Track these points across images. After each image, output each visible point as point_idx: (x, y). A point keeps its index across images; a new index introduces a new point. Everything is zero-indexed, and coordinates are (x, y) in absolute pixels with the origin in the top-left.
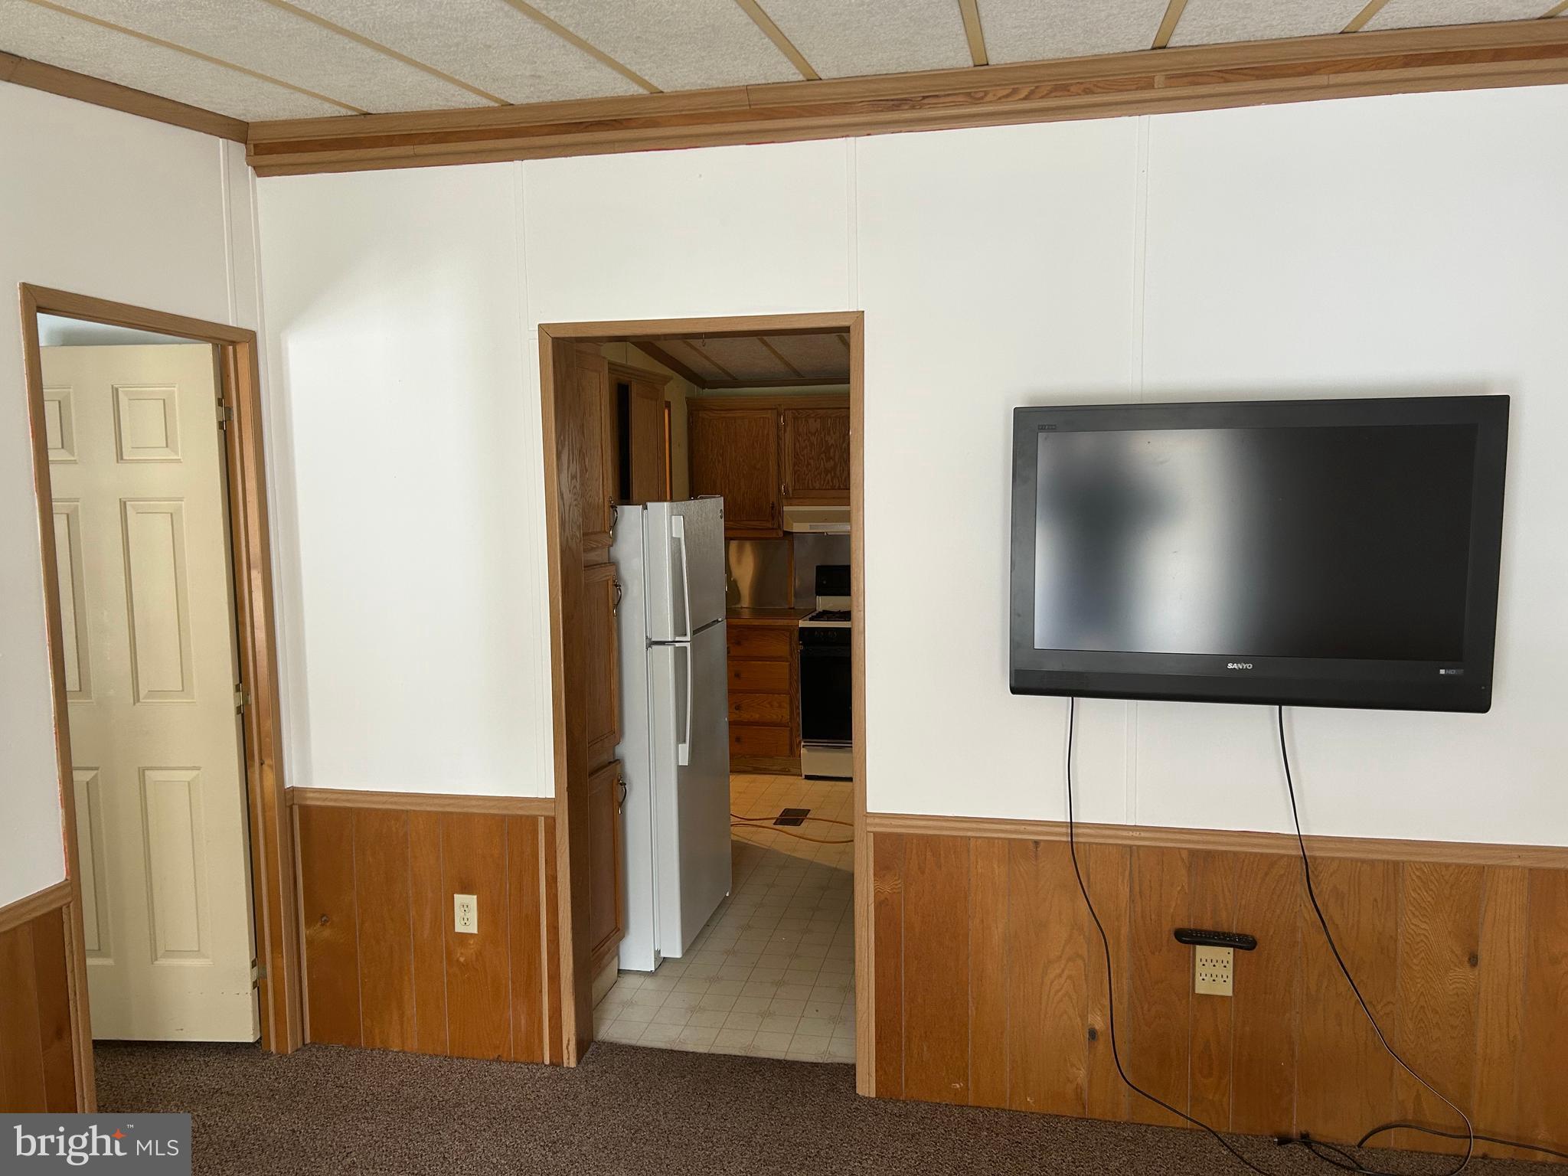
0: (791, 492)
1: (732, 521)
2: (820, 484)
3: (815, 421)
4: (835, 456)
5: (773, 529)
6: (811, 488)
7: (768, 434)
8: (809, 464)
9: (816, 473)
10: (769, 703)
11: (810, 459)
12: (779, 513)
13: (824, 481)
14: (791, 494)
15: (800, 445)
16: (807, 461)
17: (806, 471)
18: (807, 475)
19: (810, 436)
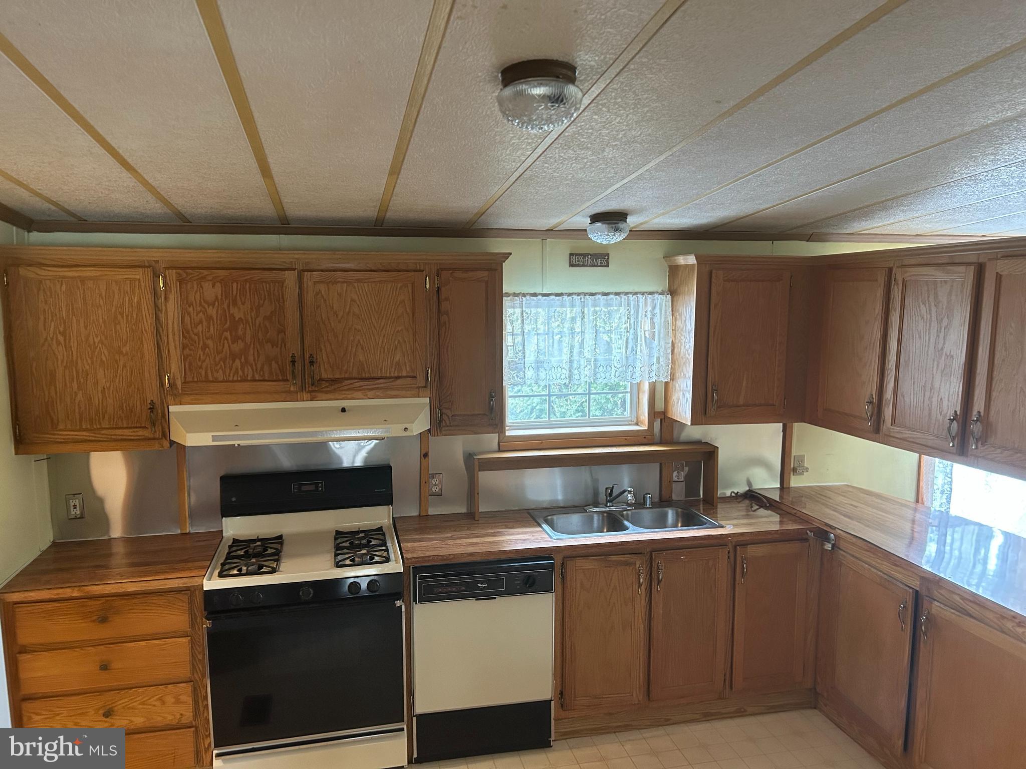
0: (179, 386)
1: (86, 430)
2: (224, 373)
3: (213, 286)
4: (245, 334)
5: (154, 439)
6: (211, 379)
7: (139, 303)
8: (205, 346)
9: (217, 359)
11: (207, 339)
12: (163, 416)
13: (231, 369)
14: (180, 388)
15: (191, 320)
16: (203, 342)
17: (202, 356)
18: (204, 361)
19: (206, 306)
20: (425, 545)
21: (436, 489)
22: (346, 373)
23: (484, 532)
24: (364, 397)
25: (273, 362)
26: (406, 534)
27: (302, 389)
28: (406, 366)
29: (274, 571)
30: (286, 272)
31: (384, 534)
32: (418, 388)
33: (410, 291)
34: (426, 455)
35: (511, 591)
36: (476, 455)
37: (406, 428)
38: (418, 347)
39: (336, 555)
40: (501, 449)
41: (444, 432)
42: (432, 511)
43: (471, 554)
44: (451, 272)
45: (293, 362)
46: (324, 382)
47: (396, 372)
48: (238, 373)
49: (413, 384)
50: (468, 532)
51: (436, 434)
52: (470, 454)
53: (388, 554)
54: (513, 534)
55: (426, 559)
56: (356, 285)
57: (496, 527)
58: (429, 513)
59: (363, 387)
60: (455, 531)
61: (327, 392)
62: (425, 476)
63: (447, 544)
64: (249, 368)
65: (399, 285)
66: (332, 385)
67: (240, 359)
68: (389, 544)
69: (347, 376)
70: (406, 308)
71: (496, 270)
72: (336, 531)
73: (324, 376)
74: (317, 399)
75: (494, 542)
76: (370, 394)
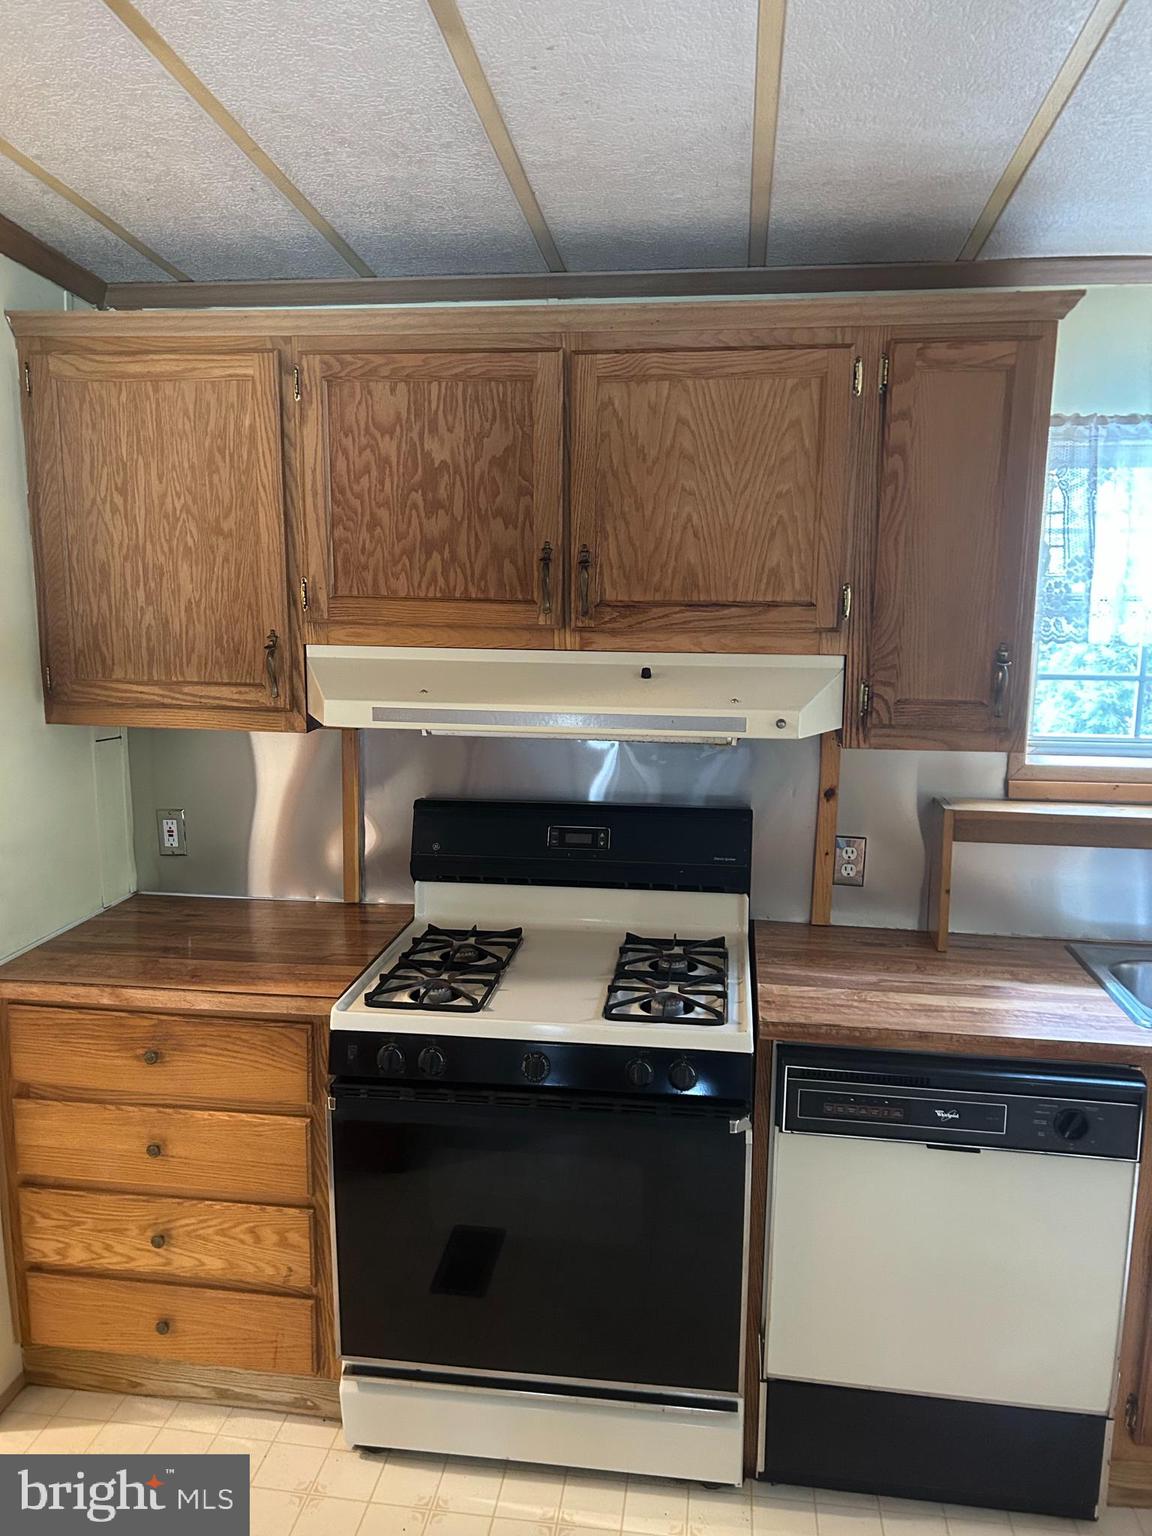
0: (324, 606)
1: (156, 683)
2: (409, 578)
3: (393, 390)
4: (451, 498)
5: (276, 710)
6: (384, 592)
7: (252, 427)
8: (374, 523)
9: (397, 550)
10: (252, 1231)
11: (379, 506)
12: (295, 663)
13: (423, 573)
14: (325, 610)
15: (348, 465)
16: (371, 513)
17: (368, 542)
18: (372, 554)
19: (378, 436)
20: (812, 994)
21: (848, 871)
22: (657, 590)
23: (957, 982)
24: (693, 648)
25: (507, 562)
26: (773, 963)
27: (564, 623)
28: (793, 578)
29: (476, 1007)
30: (540, 353)
31: (724, 956)
32: (819, 631)
33: (816, 397)
34: (830, 794)
35: (1018, 1141)
36: (948, 803)
37: (782, 721)
38: (825, 535)
39: (612, 989)
40: (1010, 796)
41: (873, 741)
42: (838, 918)
43: (923, 1036)
44: (920, 345)
45: (546, 561)
46: (609, 609)
47: (770, 591)
48: (436, 581)
49: (806, 622)
50: (919, 977)
51: (854, 743)
52: (934, 800)
53: (725, 1006)
54: (1032, 997)
55: (811, 1030)
56: (690, 383)
57: (987, 974)
58: (833, 922)
59: (691, 625)
60: (887, 970)
61: (613, 633)
62: (826, 841)
63: (865, 1001)
64: (458, 570)
65: (790, 383)
66: (625, 617)
67: (442, 554)
68: (731, 980)
69: (658, 597)
70: (802, 439)
71: (1040, 337)
72: (628, 934)
73: (610, 595)
74: (594, 647)
75: (981, 1013)
76: (707, 640)
